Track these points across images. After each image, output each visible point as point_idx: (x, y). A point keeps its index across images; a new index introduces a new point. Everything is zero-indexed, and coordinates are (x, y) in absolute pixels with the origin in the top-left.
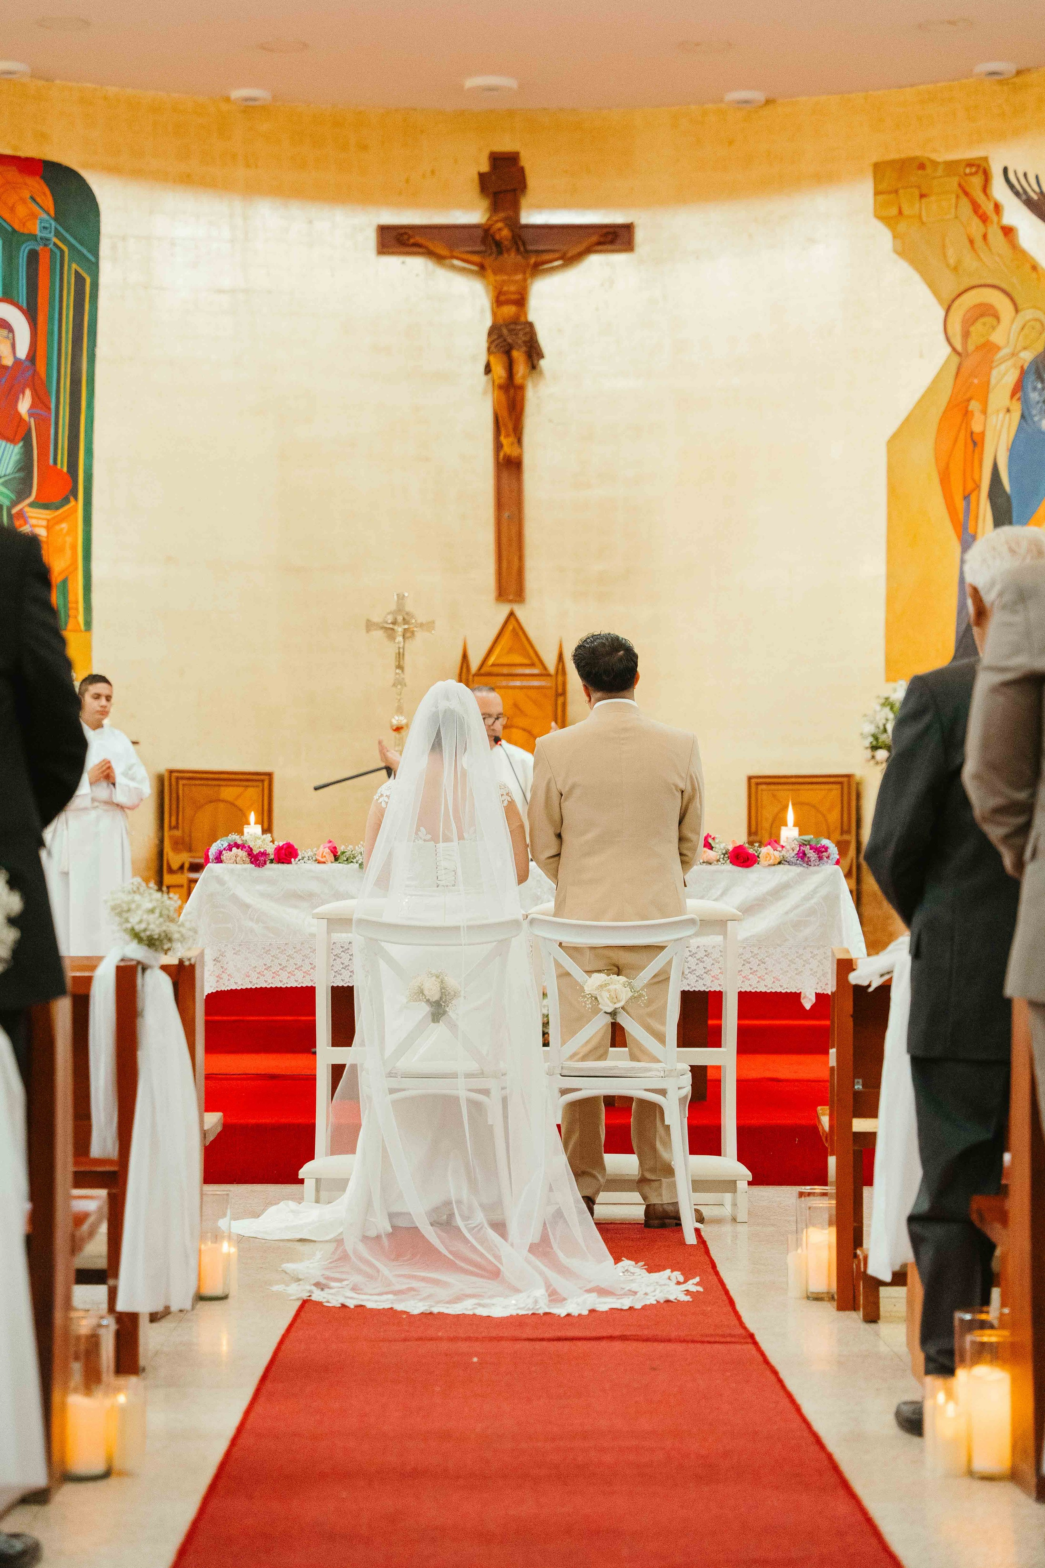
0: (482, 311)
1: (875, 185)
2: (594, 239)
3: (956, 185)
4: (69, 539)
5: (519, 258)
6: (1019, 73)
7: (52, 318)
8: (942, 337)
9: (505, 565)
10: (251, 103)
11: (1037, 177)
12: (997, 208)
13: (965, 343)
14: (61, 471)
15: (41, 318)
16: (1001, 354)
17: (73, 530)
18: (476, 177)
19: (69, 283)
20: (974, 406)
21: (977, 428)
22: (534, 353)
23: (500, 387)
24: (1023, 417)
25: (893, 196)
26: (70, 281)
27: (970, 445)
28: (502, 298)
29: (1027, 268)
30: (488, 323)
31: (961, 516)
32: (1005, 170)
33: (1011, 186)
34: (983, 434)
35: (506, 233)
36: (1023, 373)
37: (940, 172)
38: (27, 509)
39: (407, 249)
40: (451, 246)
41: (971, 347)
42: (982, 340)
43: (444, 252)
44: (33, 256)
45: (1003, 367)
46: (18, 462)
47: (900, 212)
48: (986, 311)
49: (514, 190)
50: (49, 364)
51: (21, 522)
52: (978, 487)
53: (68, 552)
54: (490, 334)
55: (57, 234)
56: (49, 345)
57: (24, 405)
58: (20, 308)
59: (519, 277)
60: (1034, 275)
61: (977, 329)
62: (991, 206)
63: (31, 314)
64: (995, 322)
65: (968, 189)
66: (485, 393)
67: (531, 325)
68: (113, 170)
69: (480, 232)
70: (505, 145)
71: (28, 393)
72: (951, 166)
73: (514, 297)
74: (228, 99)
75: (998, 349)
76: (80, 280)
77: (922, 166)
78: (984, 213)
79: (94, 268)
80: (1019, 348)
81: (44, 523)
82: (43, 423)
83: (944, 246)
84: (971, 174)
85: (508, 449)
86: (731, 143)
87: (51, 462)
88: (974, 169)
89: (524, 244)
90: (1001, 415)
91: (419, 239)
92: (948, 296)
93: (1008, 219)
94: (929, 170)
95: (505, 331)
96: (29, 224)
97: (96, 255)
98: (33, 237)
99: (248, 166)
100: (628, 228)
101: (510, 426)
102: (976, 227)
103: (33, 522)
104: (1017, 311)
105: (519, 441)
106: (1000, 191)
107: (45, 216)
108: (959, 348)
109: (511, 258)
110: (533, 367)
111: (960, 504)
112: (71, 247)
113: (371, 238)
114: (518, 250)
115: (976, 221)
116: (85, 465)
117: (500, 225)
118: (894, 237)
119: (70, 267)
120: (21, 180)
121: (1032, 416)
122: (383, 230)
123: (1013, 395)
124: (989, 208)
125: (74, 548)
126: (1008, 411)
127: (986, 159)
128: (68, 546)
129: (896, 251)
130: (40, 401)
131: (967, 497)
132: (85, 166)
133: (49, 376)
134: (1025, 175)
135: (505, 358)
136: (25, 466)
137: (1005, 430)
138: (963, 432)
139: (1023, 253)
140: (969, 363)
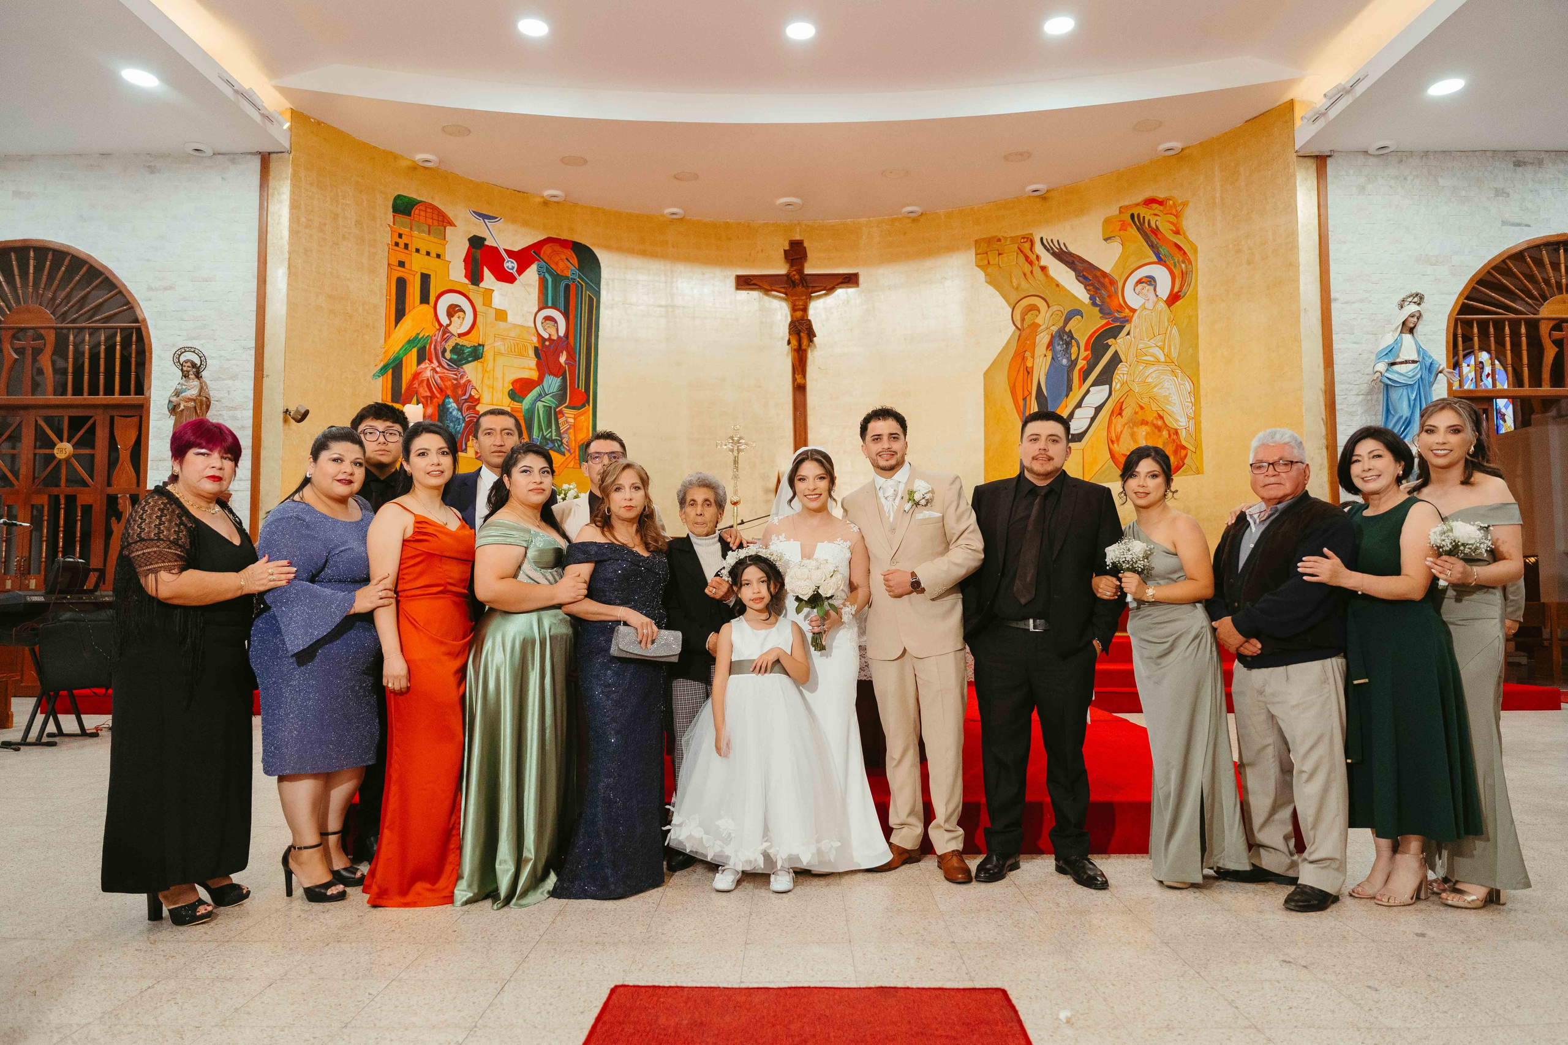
0: (786, 316)
1: (976, 251)
2: (840, 280)
3: (1016, 248)
4: (585, 424)
5: (804, 289)
6: (1047, 191)
7: (577, 318)
8: (1011, 322)
9: (798, 437)
10: (675, 217)
11: (1058, 241)
12: (1038, 257)
13: (1022, 324)
14: (581, 391)
15: (571, 317)
16: (1042, 328)
17: (587, 420)
18: (783, 251)
19: (585, 300)
20: (1028, 354)
21: (1029, 365)
22: (811, 334)
23: (795, 350)
24: (1053, 358)
25: (985, 255)
26: (586, 300)
27: (1026, 373)
28: (796, 308)
29: (1054, 286)
30: (789, 320)
31: (1022, 408)
32: (1042, 239)
33: (1045, 247)
34: (1033, 367)
35: (797, 277)
36: (1052, 337)
37: (1008, 242)
38: (564, 409)
39: (749, 287)
40: (771, 285)
41: (1025, 326)
42: (1032, 322)
43: (769, 288)
44: (567, 287)
45: (1042, 334)
46: (560, 386)
47: (989, 263)
48: (1033, 308)
49: (801, 258)
50: (575, 337)
51: (561, 415)
52: (1030, 394)
53: (585, 430)
54: (790, 325)
55: (580, 277)
56: (575, 330)
57: (563, 359)
58: (561, 312)
59: (804, 298)
60: (1058, 289)
61: (1029, 318)
62: (1035, 257)
63: (566, 315)
64: (1038, 313)
65: (1022, 249)
66: (788, 355)
67: (810, 321)
68: (608, 248)
69: (785, 278)
70: (798, 238)
71: (564, 352)
72: (1014, 239)
73: (801, 307)
74: (663, 215)
75: (1040, 326)
76: (591, 299)
77: (999, 240)
78: (1031, 261)
79: (598, 294)
80: (1051, 323)
81: (573, 416)
82: (572, 368)
83: (1011, 278)
84: (1024, 242)
85: (799, 380)
86: (905, 234)
87: (576, 387)
88: (1025, 240)
89: (806, 282)
90: (1041, 358)
91: (754, 281)
92: (1013, 302)
93: (1043, 263)
94: (1003, 241)
95: (797, 324)
96: (565, 272)
97: (599, 289)
98: (567, 278)
99: (673, 247)
100: (856, 275)
101: (800, 369)
102: (1027, 268)
103: (567, 415)
104: (1049, 307)
105: (804, 377)
106: (1039, 249)
107: (573, 268)
108: (1020, 327)
109: (800, 289)
110: (811, 341)
111: (1021, 402)
112: (586, 283)
113: (731, 283)
114: (803, 284)
115: (1027, 265)
116: (593, 388)
117: (794, 273)
118: (986, 274)
119: (586, 294)
120: (561, 250)
121: (1058, 358)
122: (738, 278)
123: (1047, 348)
124: (1033, 258)
125: (588, 429)
126: (1045, 356)
127: (1032, 234)
128: (585, 427)
129: (986, 282)
130: (571, 356)
131: (1024, 399)
132: (594, 245)
133: (575, 344)
134: (1052, 241)
135: (797, 336)
136: (563, 388)
137: (1044, 363)
138: (1022, 367)
139: (1052, 279)
140: (1024, 334)
